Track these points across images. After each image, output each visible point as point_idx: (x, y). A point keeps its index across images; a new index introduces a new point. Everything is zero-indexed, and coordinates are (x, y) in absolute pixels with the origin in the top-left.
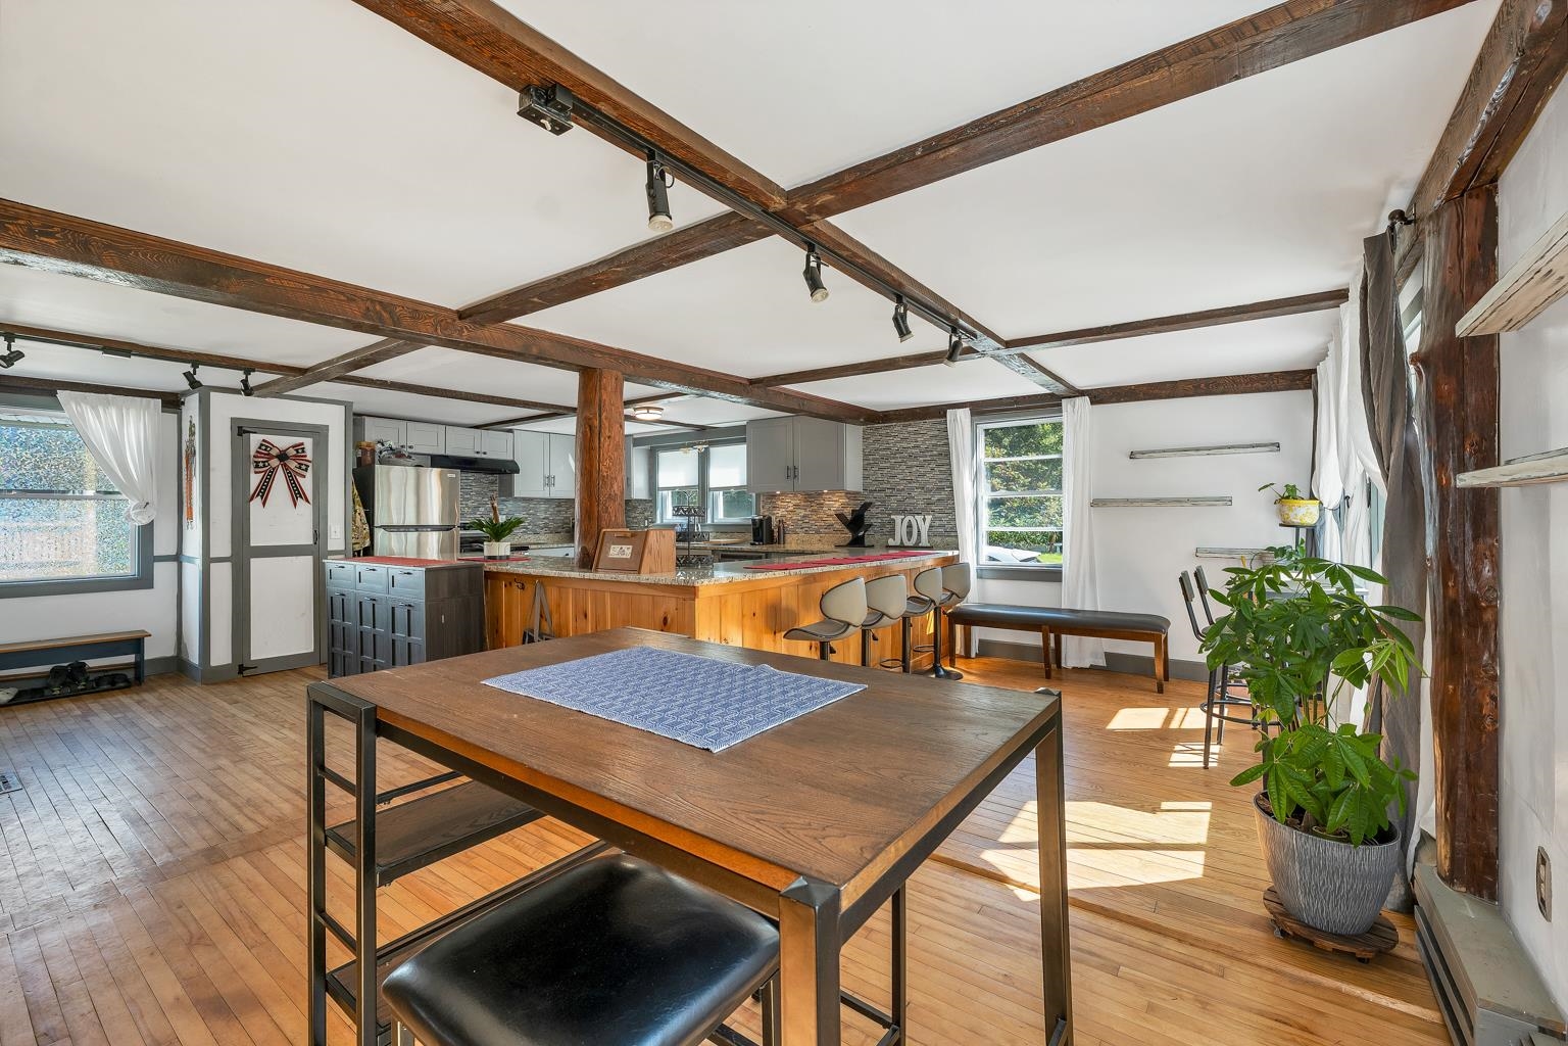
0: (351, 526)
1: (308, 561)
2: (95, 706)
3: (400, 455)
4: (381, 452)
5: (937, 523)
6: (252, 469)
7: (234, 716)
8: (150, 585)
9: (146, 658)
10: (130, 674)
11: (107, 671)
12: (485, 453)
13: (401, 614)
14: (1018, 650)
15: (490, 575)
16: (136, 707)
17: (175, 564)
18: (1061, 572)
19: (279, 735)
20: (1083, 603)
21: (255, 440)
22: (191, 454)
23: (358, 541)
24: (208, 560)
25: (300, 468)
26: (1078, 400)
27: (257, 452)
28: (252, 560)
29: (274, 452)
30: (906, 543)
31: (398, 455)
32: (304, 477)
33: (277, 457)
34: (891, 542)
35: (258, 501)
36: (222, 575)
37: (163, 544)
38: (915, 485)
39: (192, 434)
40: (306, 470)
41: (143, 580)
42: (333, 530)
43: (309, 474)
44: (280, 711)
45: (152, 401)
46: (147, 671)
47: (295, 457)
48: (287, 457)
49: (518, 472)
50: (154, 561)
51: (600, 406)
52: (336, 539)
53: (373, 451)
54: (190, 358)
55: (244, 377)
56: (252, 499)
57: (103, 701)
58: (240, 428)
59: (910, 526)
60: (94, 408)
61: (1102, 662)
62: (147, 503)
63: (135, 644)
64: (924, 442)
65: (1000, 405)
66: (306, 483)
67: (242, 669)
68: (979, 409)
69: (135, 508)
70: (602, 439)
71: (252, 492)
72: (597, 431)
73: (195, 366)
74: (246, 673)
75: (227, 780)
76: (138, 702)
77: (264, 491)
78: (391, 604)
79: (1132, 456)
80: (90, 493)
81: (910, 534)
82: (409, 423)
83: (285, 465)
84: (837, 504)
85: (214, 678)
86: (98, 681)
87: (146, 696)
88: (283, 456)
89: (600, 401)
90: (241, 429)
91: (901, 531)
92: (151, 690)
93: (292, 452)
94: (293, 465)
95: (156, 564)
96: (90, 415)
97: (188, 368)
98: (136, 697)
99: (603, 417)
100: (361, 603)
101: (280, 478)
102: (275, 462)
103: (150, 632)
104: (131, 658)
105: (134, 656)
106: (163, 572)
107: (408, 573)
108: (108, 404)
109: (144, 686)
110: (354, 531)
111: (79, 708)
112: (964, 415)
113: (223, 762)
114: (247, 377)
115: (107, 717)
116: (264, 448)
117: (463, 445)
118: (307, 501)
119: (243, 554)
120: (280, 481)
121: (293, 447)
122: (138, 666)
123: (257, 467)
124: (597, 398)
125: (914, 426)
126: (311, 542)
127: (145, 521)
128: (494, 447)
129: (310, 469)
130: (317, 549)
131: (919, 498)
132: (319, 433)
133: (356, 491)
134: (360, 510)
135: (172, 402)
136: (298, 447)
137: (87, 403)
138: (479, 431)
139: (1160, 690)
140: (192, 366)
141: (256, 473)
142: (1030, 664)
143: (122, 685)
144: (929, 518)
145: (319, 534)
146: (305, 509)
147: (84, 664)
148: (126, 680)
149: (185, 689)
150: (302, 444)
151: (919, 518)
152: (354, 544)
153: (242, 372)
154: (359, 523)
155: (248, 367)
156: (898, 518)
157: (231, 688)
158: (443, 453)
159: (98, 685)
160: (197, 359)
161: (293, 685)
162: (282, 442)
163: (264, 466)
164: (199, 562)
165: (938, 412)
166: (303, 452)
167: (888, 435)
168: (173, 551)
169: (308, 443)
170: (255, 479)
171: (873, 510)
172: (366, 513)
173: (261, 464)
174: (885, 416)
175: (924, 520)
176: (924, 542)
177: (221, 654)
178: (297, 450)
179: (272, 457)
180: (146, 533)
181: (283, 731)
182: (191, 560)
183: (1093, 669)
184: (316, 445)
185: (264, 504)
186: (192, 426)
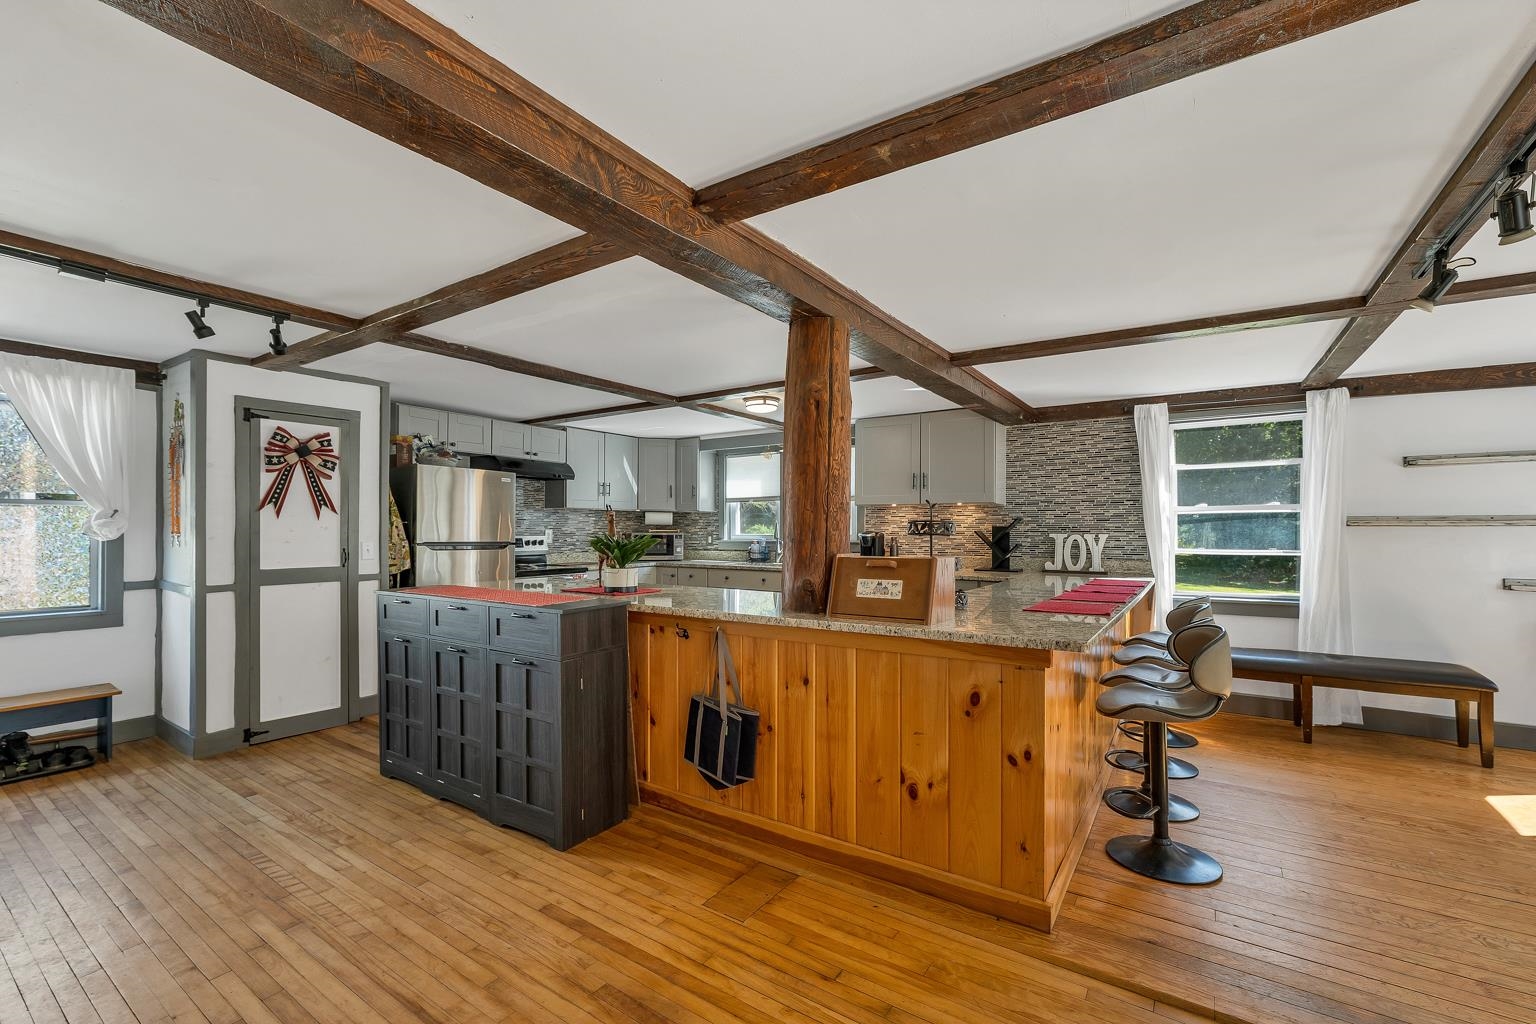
0: (386, 544)
1: (334, 588)
2: (42, 803)
3: (443, 454)
4: (419, 449)
5: (1112, 544)
6: (263, 466)
7: (255, 820)
8: (119, 622)
9: (114, 720)
10: (91, 744)
11: (57, 742)
12: (535, 454)
13: (513, 677)
14: (1262, 704)
15: (638, 617)
16: (105, 805)
17: (153, 592)
18: (1297, 606)
19: (339, 863)
20: (1333, 644)
21: (267, 427)
22: (178, 444)
23: (395, 562)
24: (203, 590)
25: (325, 466)
26: (1334, 392)
27: (270, 443)
28: (262, 588)
29: (293, 444)
30: (1070, 567)
31: (440, 453)
32: (330, 477)
33: (296, 450)
34: (1048, 566)
35: (269, 509)
36: (223, 609)
37: (138, 565)
38: (1081, 497)
39: (179, 417)
40: (333, 469)
41: (109, 616)
42: (365, 548)
43: (336, 475)
44: (320, 810)
45: (123, 371)
46: (116, 738)
47: (321, 452)
48: (310, 452)
49: (572, 478)
50: (125, 589)
51: (831, 371)
52: (369, 560)
53: (410, 447)
54: (198, 290)
55: (274, 326)
56: (262, 506)
57: (55, 792)
58: (247, 410)
59: (1076, 546)
60: (40, 377)
61: (1357, 719)
62: (116, 511)
63: (101, 705)
64: (1094, 445)
65: (1204, 400)
66: (332, 486)
67: (248, 735)
68: (1180, 405)
69: (98, 517)
70: (834, 422)
71: (262, 495)
72: (827, 408)
73: (204, 304)
74: (254, 740)
75: (284, 976)
76: (107, 794)
77: (277, 496)
78: (494, 659)
79: (1407, 462)
80: (30, 495)
81: (1075, 557)
82: (453, 416)
83: (306, 462)
84: (970, 520)
85: (212, 750)
86: (46, 758)
87: (118, 782)
88: (303, 450)
89: (831, 365)
90: (248, 413)
91: (1063, 553)
92: (123, 771)
93: (315, 445)
94: (316, 461)
95: (127, 594)
96: (33, 386)
97: (192, 305)
98: (103, 784)
99: (835, 388)
100: (438, 654)
101: (299, 479)
102: (293, 458)
103: (120, 689)
104: (93, 723)
105: (96, 720)
106: (136, 605)
107: (530, 617)
108: (58, 375)
109: (112, 763)
110: (390, 550)
111: (18, 806)
112: (1160, 411)
113: (265, 928)
114: (278, 327)
115: (62, 826)
116: (278, 438)
117: (510, 444)
118: (334, 510)
119: (250, 580)
120: (299, 481)
121: (317, 437)
122: (102, 732)
123: (270, 463)
124: (827, 361)
125: (1080, 427)
126: (337, 563)
127: (113, 536)
128: (545, 447)
129: (337, 467)
130: (345, 574)
131: (1086, 513)
132: (348, 420)
133: (392, 498)
134: (398, 521)
135: (150, 375)
136: (324, 439)
137: (30, 370)
138: (526, 426)
139: (1487, 762)
140: (200, 303)
141: (268, 471)
142: (1274, 721)
143: (80, 763)
144: (1103, 538)
145: (347, 555)
146: (330, 520)
147: (26, 734)
148: (87, 756)
149: (171, 768)
150: (328, 435)
151: (1090, 538)
152: (391, 566)
153: (270, 319)
154: (396, 539)
155: (280, 311)
156: (1059, 538)
157: (239, 766)
158: (488, 453)
159: (46, 764)
160: (206, 294)
161: (324, 759)
162: (302, 431)
163: (280, 463)
164: (190, 591)
165: (1123, 408)
166: (329, 445)
167: (1042, 437)
168: (151, 576)
169: (334, 433)
170: (266, 480)
171: (1021, 528)
172: (404, 525)
173: (275, 460)
174: (1041, 413)
175: (1097, 540)
176: (1097, 566)
177: (221, 717)
178: (321, 443)
179: (290, 451)
180: (114, 550)
181: (340, 851)
182: (177, 588)
183: (1346, 728)
184: (345, 436)
185: (278, 513)
186: (179, 406)
